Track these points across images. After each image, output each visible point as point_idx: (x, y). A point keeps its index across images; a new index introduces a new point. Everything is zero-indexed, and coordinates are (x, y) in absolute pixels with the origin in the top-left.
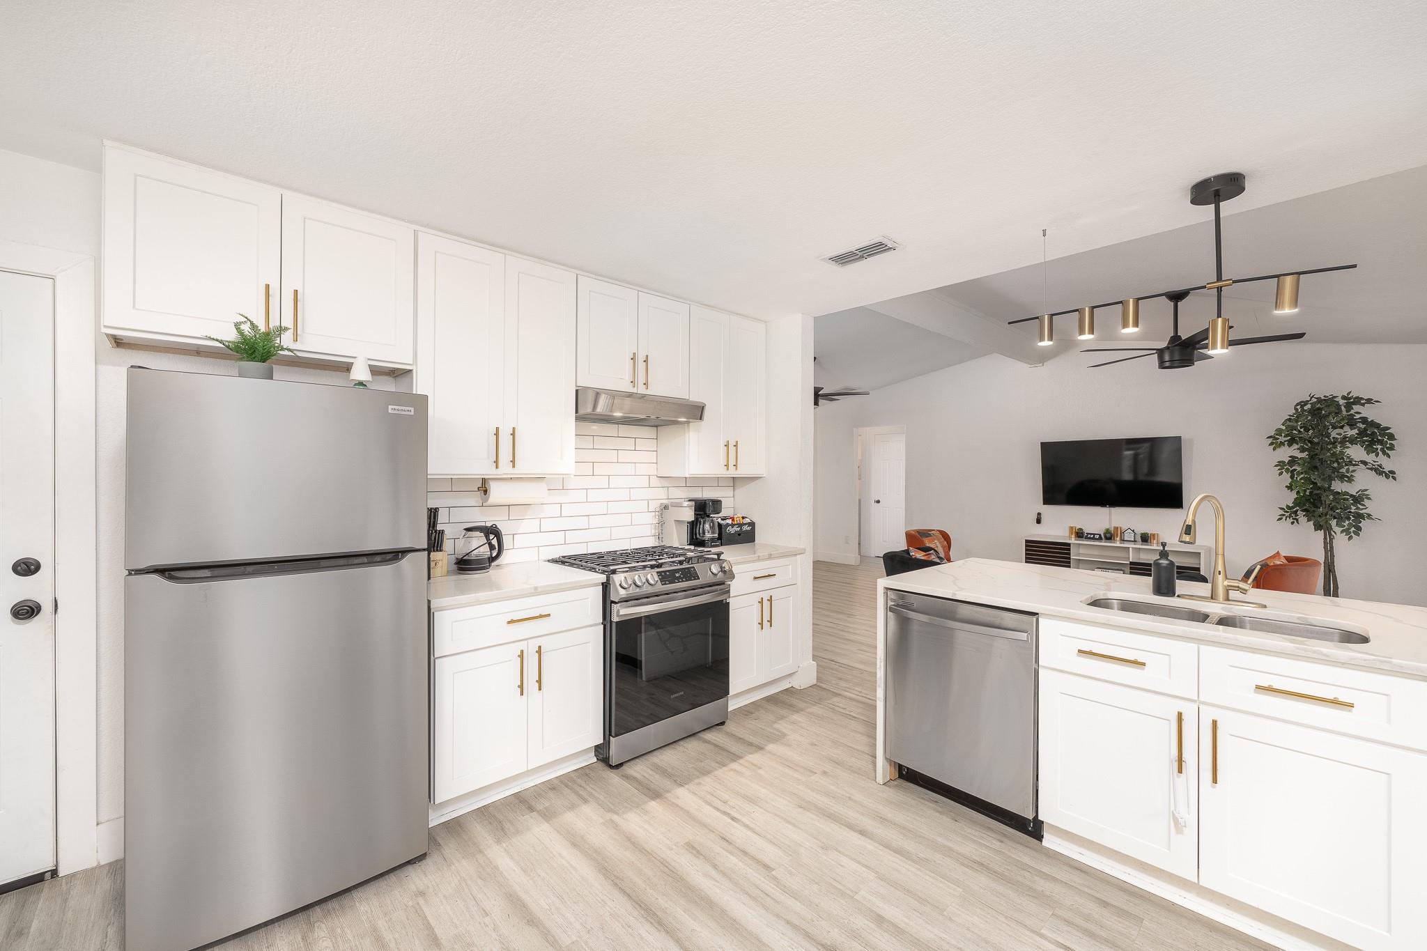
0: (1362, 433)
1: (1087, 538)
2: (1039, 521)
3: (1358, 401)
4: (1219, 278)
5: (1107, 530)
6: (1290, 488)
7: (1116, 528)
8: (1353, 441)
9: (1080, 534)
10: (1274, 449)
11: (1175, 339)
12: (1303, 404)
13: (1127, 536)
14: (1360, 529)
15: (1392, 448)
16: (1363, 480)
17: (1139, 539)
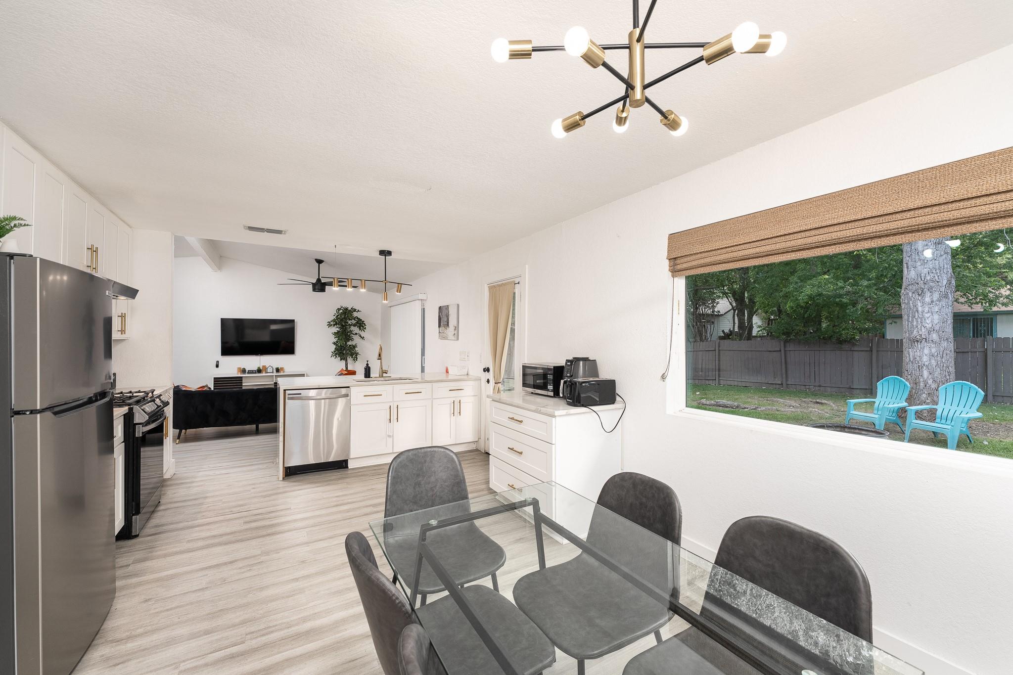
0: (357, 323)
1: (248, 373)
2: (217, 366)
3: (355, 310)
4: (385, 280)
5: (259, 368)
6: (334, 343)
7: (264, 367)
8: (354, 325)
9: (244, 371)
10: (329, 327)
11: (319, 280)
12: (339, 309)
13: (269, 370)
14: (357, 358)
15: (365, 329)
16: (356, 340)
17: (275, 371)
